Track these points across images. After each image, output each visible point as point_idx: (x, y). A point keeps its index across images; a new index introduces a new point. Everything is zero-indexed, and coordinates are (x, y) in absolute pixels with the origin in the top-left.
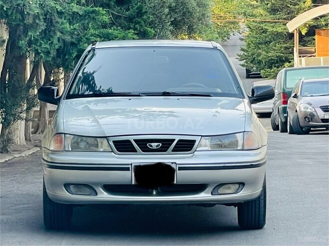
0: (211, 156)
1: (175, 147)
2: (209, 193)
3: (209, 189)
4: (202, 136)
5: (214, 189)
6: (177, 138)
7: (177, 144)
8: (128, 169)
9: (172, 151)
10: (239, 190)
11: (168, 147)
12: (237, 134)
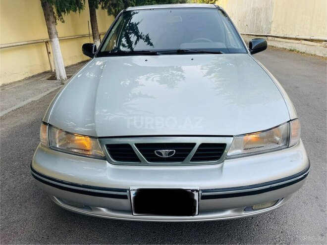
1: (195, 155)
4: (234, 137)
6: (199, 141)
9: (192, 160)
11: (185, 156)
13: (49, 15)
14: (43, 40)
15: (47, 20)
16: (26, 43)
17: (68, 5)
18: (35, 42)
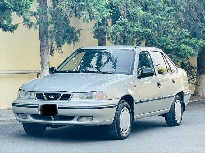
0: (80, 102)
1: (61, 98)
2: (75, 120)
3: (76, 118)
4: (74, 93)
5: (78, 118)
6: (63, 93)
7: (62, 96)
8: (37, 107)
9: (60, 99)
10: (91, 120)
11: (58, 98)
12: (93, 92)
13: (44, 46)
14: (35, 70)
15: (42, 50)
16: (18, 72)
17: (62, 39)
18: (27, 72)
